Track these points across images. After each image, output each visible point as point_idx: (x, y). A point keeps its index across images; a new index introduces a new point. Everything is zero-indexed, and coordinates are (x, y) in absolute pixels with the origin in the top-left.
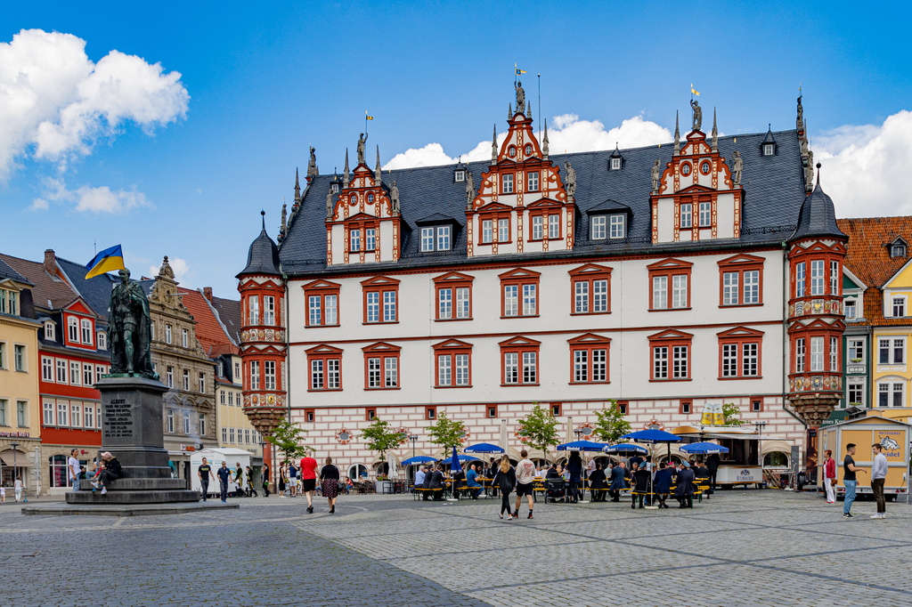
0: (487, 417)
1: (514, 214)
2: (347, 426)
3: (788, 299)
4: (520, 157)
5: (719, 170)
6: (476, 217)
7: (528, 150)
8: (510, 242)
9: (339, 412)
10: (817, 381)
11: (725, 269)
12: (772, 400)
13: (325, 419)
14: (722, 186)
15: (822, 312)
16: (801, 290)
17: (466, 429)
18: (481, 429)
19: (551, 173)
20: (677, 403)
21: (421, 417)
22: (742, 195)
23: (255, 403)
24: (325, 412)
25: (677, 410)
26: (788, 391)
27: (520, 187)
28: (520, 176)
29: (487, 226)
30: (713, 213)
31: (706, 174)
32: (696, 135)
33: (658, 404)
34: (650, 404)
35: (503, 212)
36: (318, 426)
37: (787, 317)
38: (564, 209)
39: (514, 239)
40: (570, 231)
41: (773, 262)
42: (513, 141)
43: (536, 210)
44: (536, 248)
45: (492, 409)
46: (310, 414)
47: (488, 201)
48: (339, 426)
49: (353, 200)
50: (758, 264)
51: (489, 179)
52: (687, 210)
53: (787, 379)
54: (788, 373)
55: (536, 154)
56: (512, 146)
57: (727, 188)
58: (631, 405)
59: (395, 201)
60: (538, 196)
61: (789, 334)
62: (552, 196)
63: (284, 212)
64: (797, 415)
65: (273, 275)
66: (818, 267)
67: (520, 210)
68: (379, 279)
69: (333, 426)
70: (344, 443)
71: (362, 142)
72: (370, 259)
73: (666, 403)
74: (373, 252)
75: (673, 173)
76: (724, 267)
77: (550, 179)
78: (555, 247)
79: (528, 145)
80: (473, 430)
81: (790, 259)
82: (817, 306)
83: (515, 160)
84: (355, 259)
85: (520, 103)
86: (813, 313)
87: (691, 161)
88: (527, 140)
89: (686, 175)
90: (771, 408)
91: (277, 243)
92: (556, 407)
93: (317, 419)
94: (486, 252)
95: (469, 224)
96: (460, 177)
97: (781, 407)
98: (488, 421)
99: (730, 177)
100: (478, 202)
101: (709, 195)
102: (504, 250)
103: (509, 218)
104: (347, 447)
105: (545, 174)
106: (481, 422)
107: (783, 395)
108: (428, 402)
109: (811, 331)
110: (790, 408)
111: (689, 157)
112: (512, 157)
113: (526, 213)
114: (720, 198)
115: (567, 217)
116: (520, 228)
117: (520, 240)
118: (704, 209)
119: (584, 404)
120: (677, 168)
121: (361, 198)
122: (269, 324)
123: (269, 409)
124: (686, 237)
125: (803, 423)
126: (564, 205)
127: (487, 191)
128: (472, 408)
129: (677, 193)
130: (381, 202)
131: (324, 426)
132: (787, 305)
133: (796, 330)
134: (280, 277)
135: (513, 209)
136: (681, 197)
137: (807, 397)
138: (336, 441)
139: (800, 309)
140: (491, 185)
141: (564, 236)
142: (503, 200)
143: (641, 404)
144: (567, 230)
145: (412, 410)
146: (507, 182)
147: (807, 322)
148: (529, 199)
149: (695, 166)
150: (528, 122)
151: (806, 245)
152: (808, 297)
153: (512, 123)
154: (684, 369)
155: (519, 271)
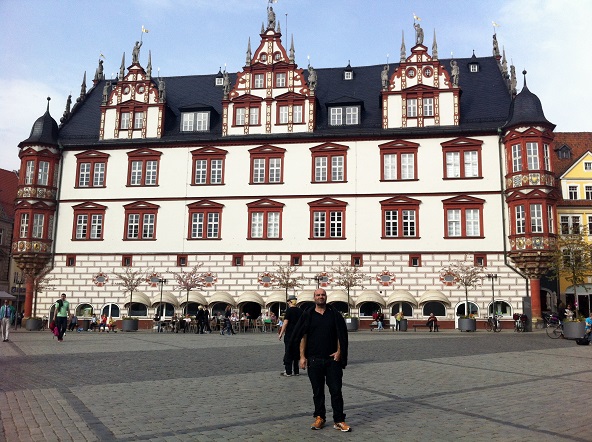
0: (234, 265)
1: (264, 104)
2: (104, 270)
3: (505, 174)
4: (269, 61)
5: (439, 74)
6: (231, 106)
7: (277, 56)
8: (259, 125)
9: (98, 258)
10: (538, 241)
12: (495, 257)
13: (84, 264)
14: (443, 86)
15: (539, 184)
16: (517, 166)
17: (214, 275)
18: (228, 276)
19: (296, 74)
20: (407, 258)
21: (173, 264)
22: (460, 94)
23: (22, 249)
24: (85, 258)
25: (407, 263)
26: (509, 249)
27: (269, 84)
28: (269, 75)
29: (241, 112)
30: (436, 106)
31: (428, 76)
32: (419, 48)
33: (389, 257)
34: (382, 257)
35: (256, 102)
36: (78, 270)
37: (505, 188)
38: (307, 102)
39: (263, 122)
40: (312, 117)
42: (265, 49)
43: (283, 101)
44: (283, 130)
45: (238, 259)
46: (71, 260)
47: (241, 93)
48: (97, 270)
49: (127, 90)
50: (477, 147)
51: (244, 77)
52: (413, 104)
53: (508, 240)
54: (508, 234)
55: (283, 59)
56: (263, 54)
57: (447, 87)
58: (365, 257)
59: (162, 91)
60: (285, 91)
61: (508, 202)
62: (297, 91)
63: (69, 101)
64: (518, 270)
65: (50, 146)
66: (533, 149)
67: (269, 101)
68: (143, 151)
69: (91, 270)
70: (100, 285)
71: (137, 48)
72: (137, 135)
73: (397, 257)
74: (140, 130)
75: (400, 75)
76: (447, 148)
77: (294, 78)
78: (297, 129)
79: (277, 53)
80: (220, 276)
81: (505, 142)
82: (534, 179)
83: (266, 63)
84: (124, 135)
85: (271, 22)
86: (531, 184)
87: (415, 67)
88: (276, 49)
89: (412, 77)
90: (494, 264)
91: (59, 123)
92: (296, 259)
93: (77, 264)
94: (239, 132)
95: (225, 111)
97: (503, 263)
98: (234, 269)
99: (450, 79)
100: (233, 94)
101: (432, 92)
102: (253, 131)
103: (259, 107)
104: (102, 288)
105: (290, 74)
106: (227, 269)
107: (505, 253)
108: (180, 251)
109: (530, 199)
110: (512, 264)
111: (414, 64)
112: (264, 61)
113: (274, 104)
114: (442, 96)
115: (309, 106)
116: (269, 114)
117: (269, 124)
118: (428, 103)
119: (322, 256)
120: (403, 72)
121: (133, 89)
122: (42, 184)
123: (34, 254)
124: (412, 123)
125: (524, 277)
126: (306, 98)
127: (241, 86)
128: (221, 257)
129: (403, 90)
130: (150, 92)
131: (84, 270)
132: (504, 179)
133: (512, 197)
134: (56, 147)
135: (263, 100)
136: (408, 93)
137: (529, 255)
138: (93, 284)
139: (518, 180)
140: (244, 81)
141: (307, 121)
142: (254, 93)
143: (374, 257)
144: (309, 117)
145: (165, 258)
146: (259, 80)
147: (525, 192)
148: (277, 93)
149: (419, 71)
150: (278, 36)
151: (521, 130)
152: (525, 171)
153: (264, 36)
154: (412, 229)
155: (267, 147)
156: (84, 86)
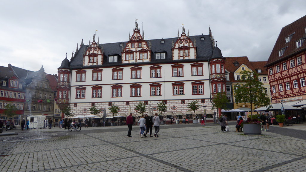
0: (126, 105)
1: (135, 53)
2: (86, 108)
3: (210, 74)
4: (136, 39)
5: (190, 42)
6: (124, 54)
7: (139, 38)
8: (133, 60)
9: (84, 104)
11: (193, 66)
12: (207, 100)
13: (80, 106)
14: (191, 46)
15: (220, 77)
16: (214, 72)
17: (120, 108)
18: (125, 108)
19: (145, 43)
20: (181, 101)
21: (107, 105)
22: (196, 48)
23: (60, 102)
24: (80, 104)
25: (181, 103)
26: (212, 97)
27: (136, 46)
28: (136, 44)
29: (127, 56)
30: (189, 53)
31: (186, 43)
33: (175, 101)
34: (173, 101)
35: (132, 52)
36: (78, 108)
37: (210, 78)
38: (148, 52)
39: (135, 59)
40: (150, 57)
41: (206, 65)
42: (135, 35)
43: (141, 52)
44: (141, 61)
45: (128, 103)
47: (127, 50)
48: (84, 108)
49: (91, 50)
50: (202, 65)
51: (128, 44)
52: (182, 52)
53: (211, 95)
54: (211, 93)
55: (141, 38)
56: (134, 37)
57: (192, 47)
58: (168, 101)
59: (102, 50)
60: (141, 48)
61: (211, 83)
62: (145, 48)
63: (73, 53)
64: (215, 104)
65: (68, 69)
66: (218, 66)
68: (97, 69)
69: (82, 108)
71: (94, 36)
72: (95, 64)
73: (178, 101)
74: (96, 62)
75: (177, 43)
76: (192, 66)
77: (144, 44)
78: (146, 61)
79: (139, 36)
80: (122, 108)
81: (210, 64)
82: (218, 75)
83: (135, 40)
84: (91, 64)
85: (137, 27)
86: (217, 77)
87: (182, 40)
88: (138, 35)
89: (181, 43)
90: (207, 102)
91: (70, 61)
92: (146, 102)
93: (78, 106)
94: (127, 62)
95: (122, 55)
96: (121, 45)
97: (210, 102)
99: (193, 44)
100: (125, 50)
101: (188, 48)
102: (131, 62)
103: (133, 54)
104: (86, 113)
105: (143, 43)
106: (124, 106)
107: (210, 99)
108: (109, 101)
109: (217, 82)
110: (212, 102)
111: (182, 39)
112: (134, 39)
113: (138, 53)
114: (191, 49)
115: (149, 53)
116: (136, 56)
117: (136, 59)
118: (186, 51)
119: (154, 101)
120: (179, 42)
121: (93, 49)
122: (66, 81)
123: (64, 103)
124: (182, 58)
126: (148, 51)
127: (127, 47)
128: (122, 103)
129: (178, 48)
130: (99, 50)
131: (80, 108)
132: (210, 75)
133: (212, 81)
134: (69, 69)
135: (134, 52)
136: (180, 49)
138: (83, 112)
139: (214, 76)
141: (148, 58)
142: (132, 49)
143: (170, 101)
144: (149, 57)
145: (105, 103)
146: (133, 45)
147: (216, 80)
148: (139, 49)
149: (184, 41)
150: (139, 31)
151: (214, 60)
152: (216, 73)
153: (134, 31)
154: (182, 92)
155: (136, 67)
156: (77, 48)
